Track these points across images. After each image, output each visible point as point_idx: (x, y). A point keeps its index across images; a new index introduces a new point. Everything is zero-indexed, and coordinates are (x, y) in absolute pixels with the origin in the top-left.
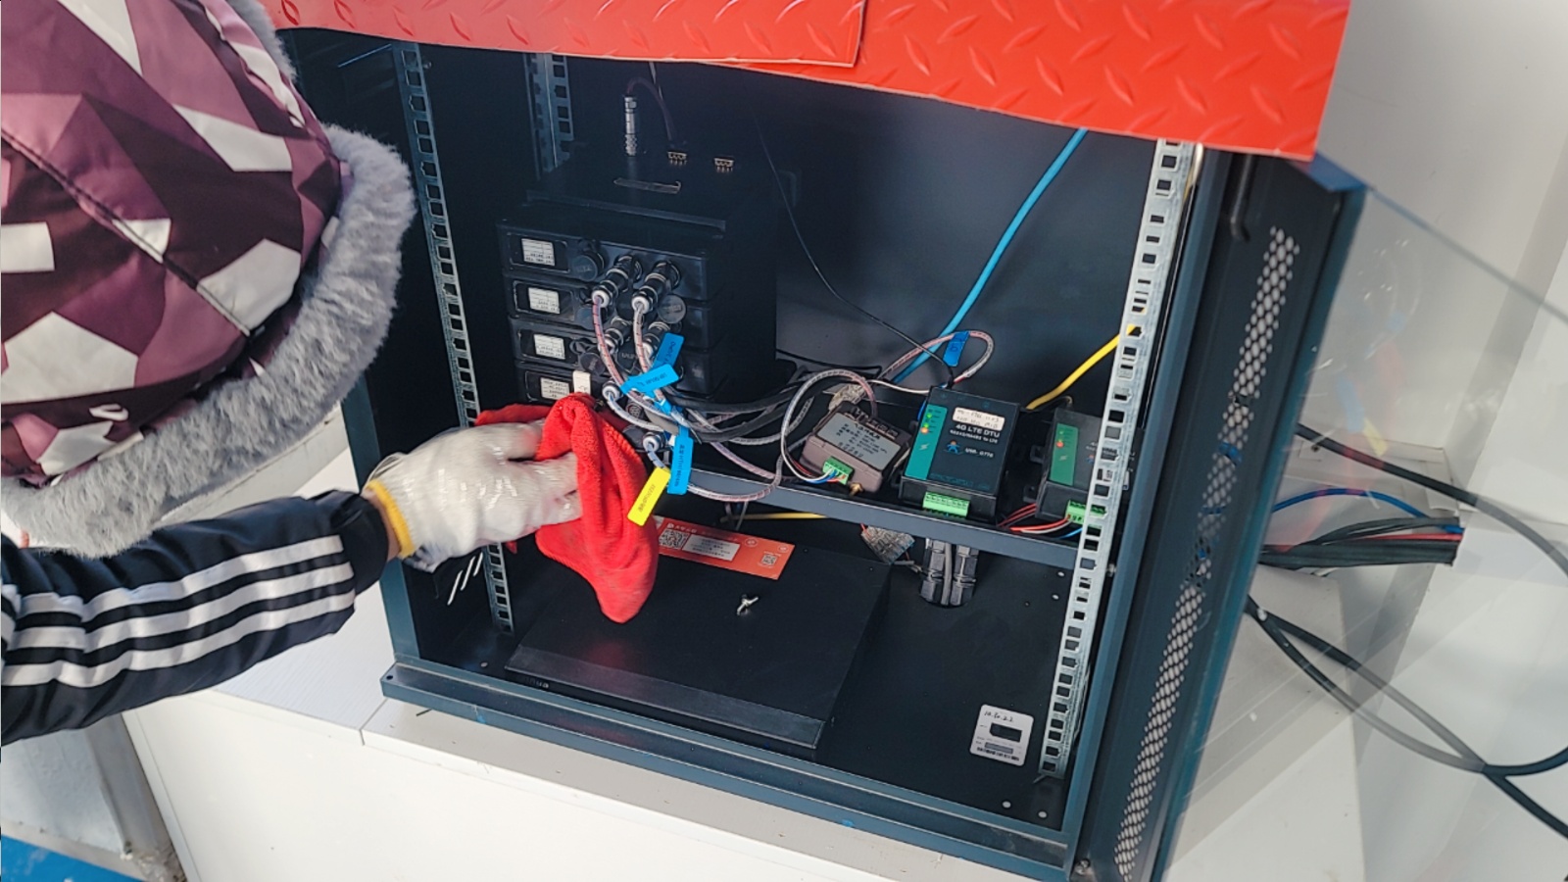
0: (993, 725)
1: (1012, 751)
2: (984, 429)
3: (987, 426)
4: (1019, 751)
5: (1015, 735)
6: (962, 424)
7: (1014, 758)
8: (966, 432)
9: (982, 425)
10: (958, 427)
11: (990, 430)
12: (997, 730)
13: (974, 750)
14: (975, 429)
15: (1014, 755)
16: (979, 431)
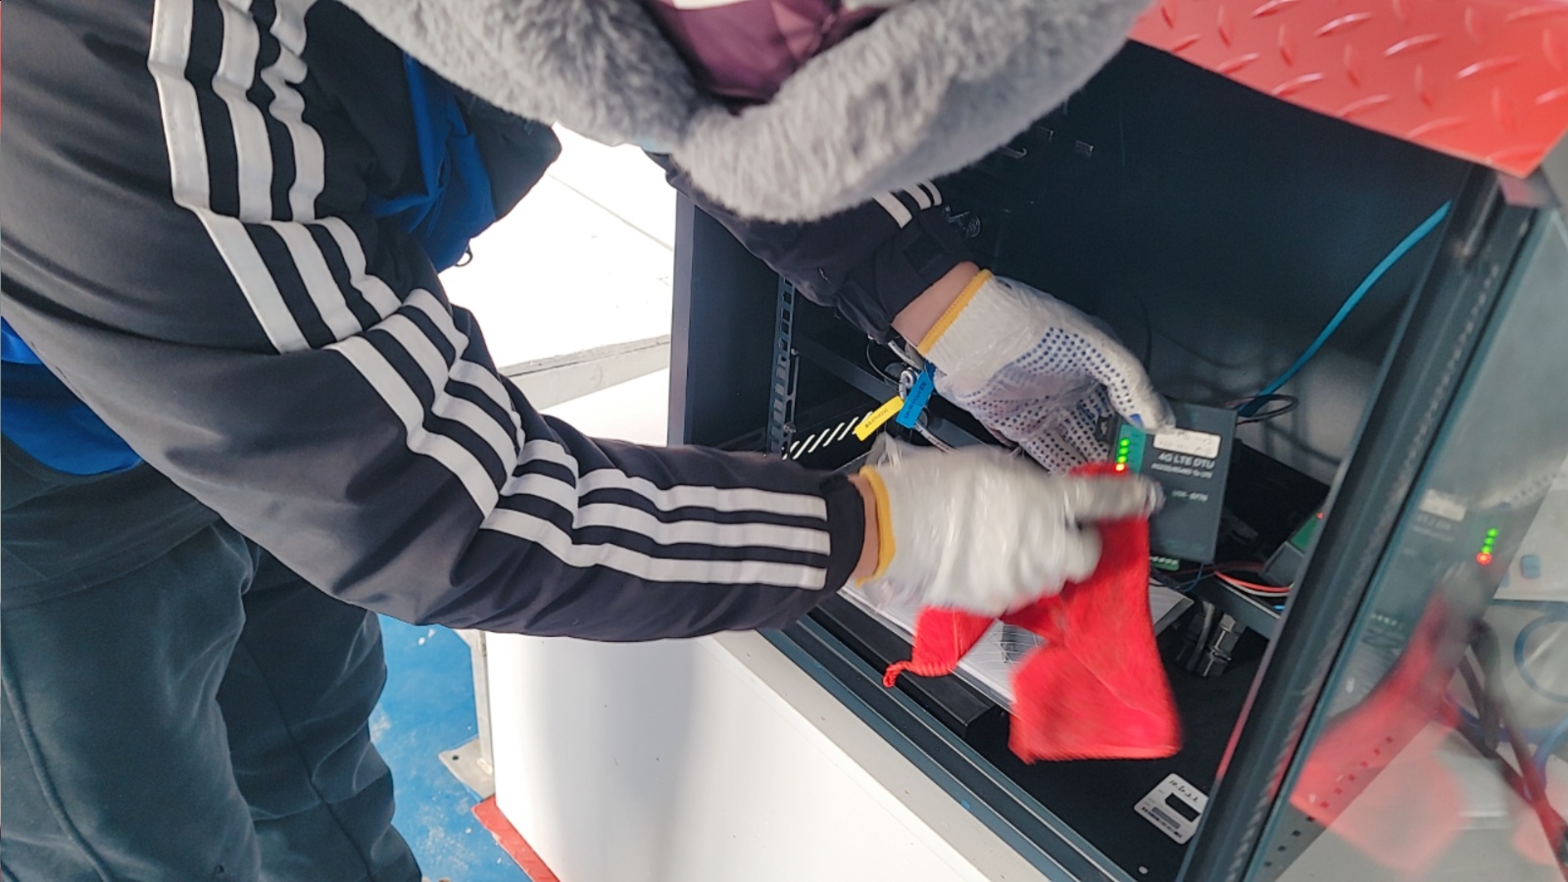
0: (1172, 795)
1: (1177, 826)
2: (1195, 457)
3: (1198, 453)
4: (1187, 830)
5: (1190, 813)
6: (1167, 452)
7: (1176, 833)
8: (1171, 464)
9: (1191, 451)
10: (1162, 457)
11: (1203, 458)
12: (1173, 801)
13: (1138, 808)
14: (1183, 458)
15: (1178, 831)
16: (1188, 461)
